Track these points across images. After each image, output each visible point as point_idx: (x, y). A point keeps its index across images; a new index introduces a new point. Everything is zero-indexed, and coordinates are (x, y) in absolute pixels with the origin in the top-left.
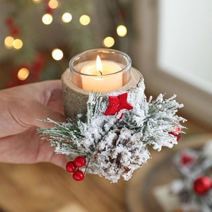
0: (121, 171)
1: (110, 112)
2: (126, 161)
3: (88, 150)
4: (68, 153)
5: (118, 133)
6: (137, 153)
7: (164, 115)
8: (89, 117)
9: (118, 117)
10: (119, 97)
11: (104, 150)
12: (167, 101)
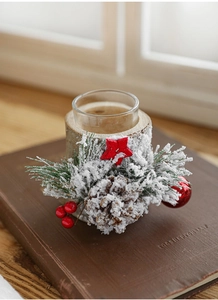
0: (111, 222)
1: (107, 156)
2: (116, 211)
3: (79, 195)
4: (57, 196)
5: (112, 180)
6: (131, 205)
7: (168, 166)
8: (81, 160)
9: (114, 162)
10: (118, 141)
11: (96, 197)
12: (175, 152)
